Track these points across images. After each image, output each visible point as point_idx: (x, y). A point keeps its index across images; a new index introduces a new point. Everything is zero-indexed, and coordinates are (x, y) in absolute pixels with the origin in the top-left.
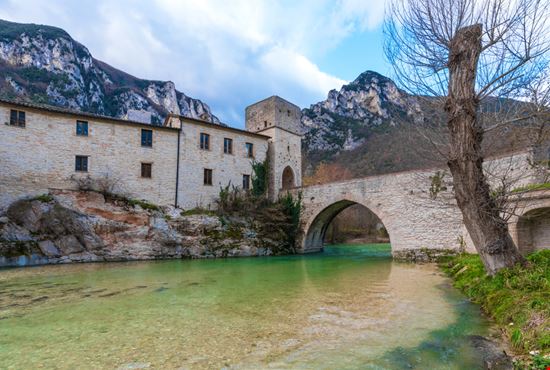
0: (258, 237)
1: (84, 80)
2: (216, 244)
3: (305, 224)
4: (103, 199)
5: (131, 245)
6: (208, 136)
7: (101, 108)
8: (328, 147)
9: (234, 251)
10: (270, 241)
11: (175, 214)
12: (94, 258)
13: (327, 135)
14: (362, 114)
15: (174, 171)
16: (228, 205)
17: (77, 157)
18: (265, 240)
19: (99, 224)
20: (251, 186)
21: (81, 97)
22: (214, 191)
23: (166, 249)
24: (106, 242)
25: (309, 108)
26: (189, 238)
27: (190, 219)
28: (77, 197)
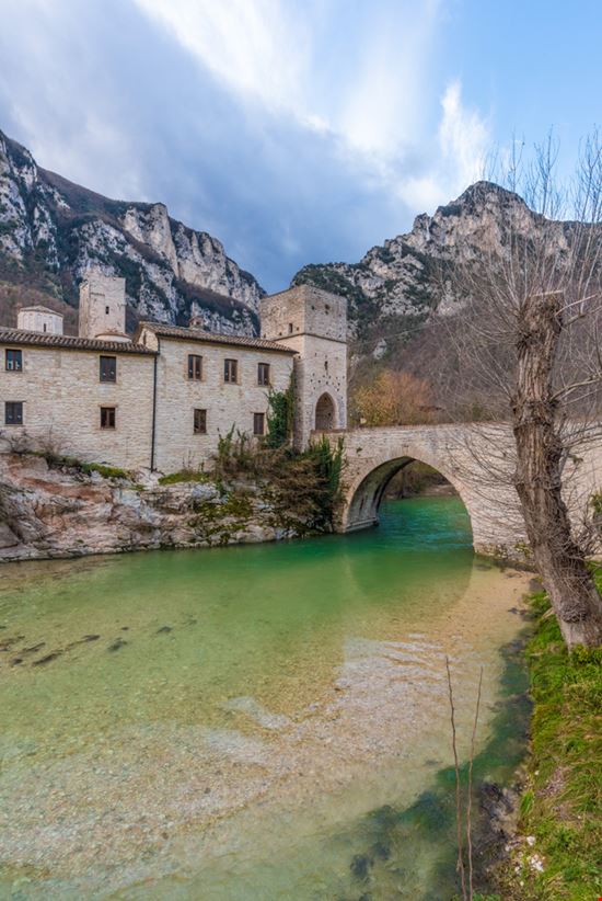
0: (277, 511)
1: (26, 204)
2: (211, 526)
3: (348, 488)
4: (46, 465)
5: (87, 532)
6: (199, 358)
7: (52, 249)
8: (412, 311)
9: (239, 535)
10: (293, 516)
11: (150, 482)
12: (34, 554)
13: (411, 291)
14: (469, 255)
15: (148, 416)
16: (232, 464)
17: (7, 404)
18: (287, 514)
19: (41, 502)
20: (267, 431)
21: (22, 232)
22: (210, 442)
23: (139, 536)
24: (51, 529)
25: (382, 245)
26: (171, 518)
27: (172, 490)
28: (9, 463)
